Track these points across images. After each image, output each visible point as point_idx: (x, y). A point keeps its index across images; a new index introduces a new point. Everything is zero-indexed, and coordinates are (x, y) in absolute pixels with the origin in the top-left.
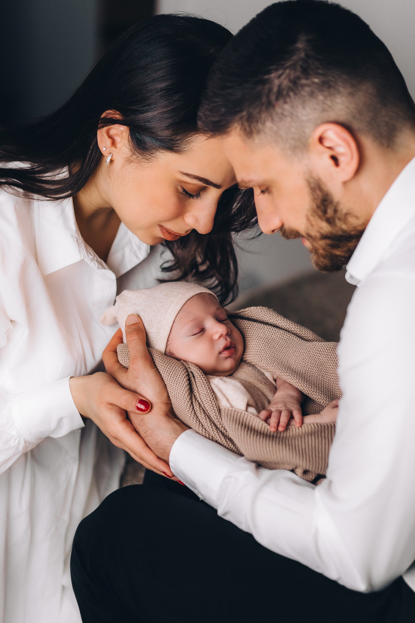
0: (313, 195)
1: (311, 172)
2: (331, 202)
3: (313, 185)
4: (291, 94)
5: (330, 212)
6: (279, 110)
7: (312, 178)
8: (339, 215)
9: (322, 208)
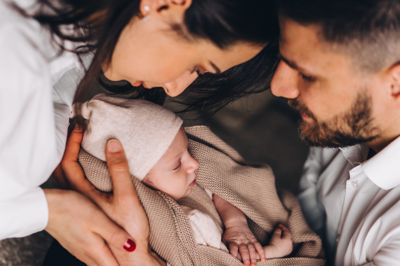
0: (356, 106)
1: (366, 90)
2: (368, 117)
3: (361, 100)
4: (392, 26)
5: (361, 122)
6: (372, 34)
7: (365, 95)
8: (367, 127)
9: (357, 117)
